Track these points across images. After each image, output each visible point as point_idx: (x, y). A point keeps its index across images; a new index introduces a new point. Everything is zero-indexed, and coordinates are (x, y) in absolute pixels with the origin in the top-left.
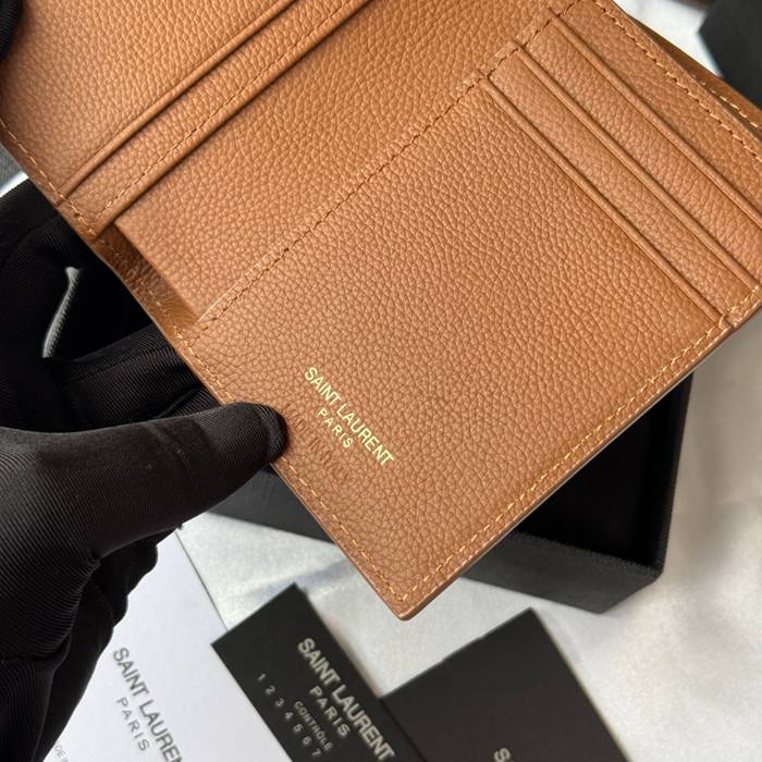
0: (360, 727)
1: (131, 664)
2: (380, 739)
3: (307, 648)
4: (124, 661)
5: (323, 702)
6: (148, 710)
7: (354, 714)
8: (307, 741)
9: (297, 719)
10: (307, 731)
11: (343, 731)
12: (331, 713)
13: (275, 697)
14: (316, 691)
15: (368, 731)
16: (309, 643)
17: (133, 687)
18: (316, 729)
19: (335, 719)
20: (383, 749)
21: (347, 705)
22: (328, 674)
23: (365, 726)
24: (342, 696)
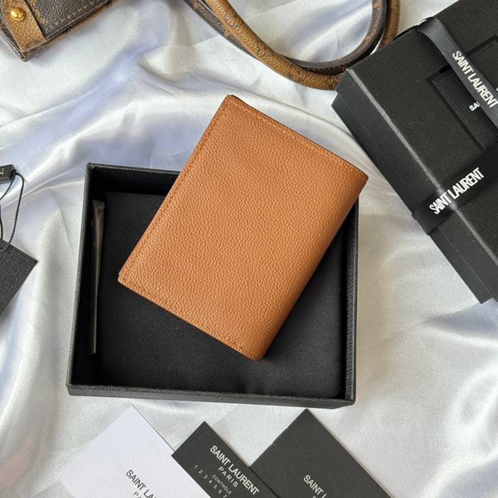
0: (243, 481)
1: (135, 476)
2: (252, 485)
3: (214, 450)
4: (132, 475)
5: (225, 473)
6: (148, 494)
7: (239, 476)
8: (220, 491)
9: (215, 482)
10: (220, 487)
11: (235, 484)
12: (229, 477)
13: (203, 474)
14: (221, 468)
15: (247, 482)
16: (215, 447)
17: (139, 487)
18: (223, 486)
19: (231, 480)
20: (254, 490)
21: (236, 473)
22: (225, 460)
23: (245, 481)
24: (233, 469)
